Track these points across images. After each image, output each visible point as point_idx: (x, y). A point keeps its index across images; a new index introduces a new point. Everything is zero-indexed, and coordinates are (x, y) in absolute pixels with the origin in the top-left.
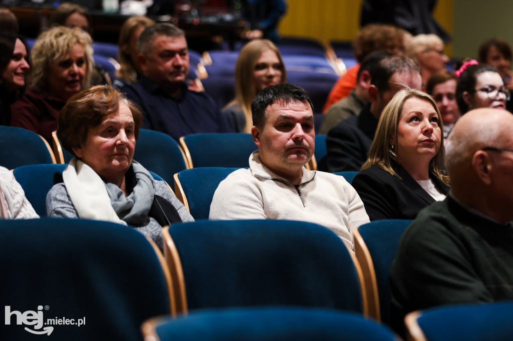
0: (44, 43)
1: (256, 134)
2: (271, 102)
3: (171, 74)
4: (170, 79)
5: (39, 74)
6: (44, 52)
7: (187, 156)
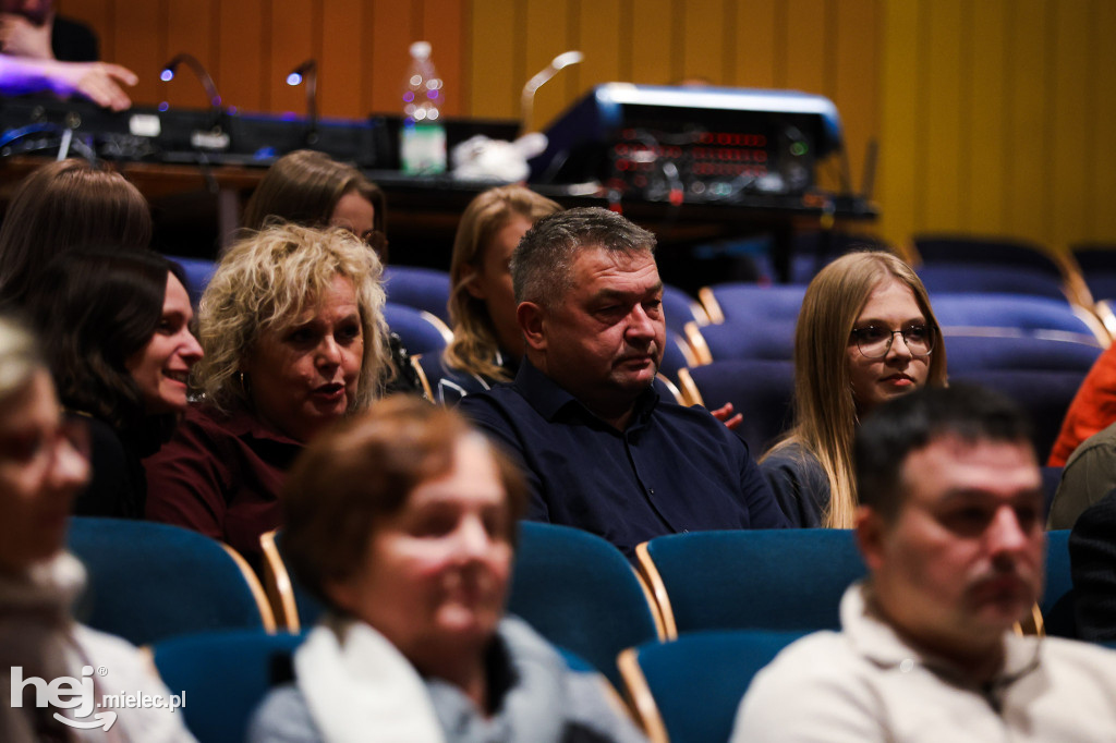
0: (242, 272)
1: (869, 535)
2: (920, 441)
3: (620, 362)
4: (619, 376)
5: (227, 363)
6: (240, 300)
7: (659, 600)
